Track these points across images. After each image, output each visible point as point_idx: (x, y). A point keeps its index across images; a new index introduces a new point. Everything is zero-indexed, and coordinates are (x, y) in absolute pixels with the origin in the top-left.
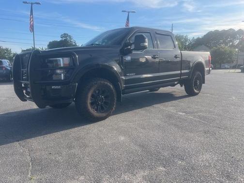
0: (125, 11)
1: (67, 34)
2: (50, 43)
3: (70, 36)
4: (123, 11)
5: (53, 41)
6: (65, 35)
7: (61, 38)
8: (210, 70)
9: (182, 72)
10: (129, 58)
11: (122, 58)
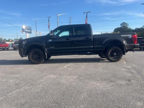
2: (115, 29)
5: (117, 28)
6: (124, 24)
7: (121, 25)
8: (134, 45)
9: (94, 46)
10: (50, 40)
11: (46, 40)
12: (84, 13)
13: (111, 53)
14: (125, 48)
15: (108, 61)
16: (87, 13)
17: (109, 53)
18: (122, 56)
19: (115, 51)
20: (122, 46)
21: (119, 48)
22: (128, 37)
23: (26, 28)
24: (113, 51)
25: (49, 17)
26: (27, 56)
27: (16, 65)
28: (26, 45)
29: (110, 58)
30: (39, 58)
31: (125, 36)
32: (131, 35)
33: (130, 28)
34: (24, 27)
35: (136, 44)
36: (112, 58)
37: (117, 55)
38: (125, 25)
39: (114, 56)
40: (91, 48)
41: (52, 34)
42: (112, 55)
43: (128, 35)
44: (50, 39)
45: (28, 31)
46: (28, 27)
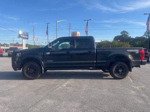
0: (146, 14)
1: (125, 31)
3: (127, 32)
4: (144, 14)
6: (124, 32)
7: (121, 33)
8: (142, 62)
9: (97, 61)
10: (49, 53)
11: (44, 53)
12: (84, 20)
13: (116, 69)
14: (132, 64)
15: (113, 78)
16: (88, 20)
17: (114, 70)
18: (128, 72)
19: (121, 67)
20: (128, 62)
21: (125, 64)
22: (135, 52)
23: (23, 34)
24: (117, 67)
25: (48, 24)
26: (21, 70)
27: (8, 81)
28: (20, 57)
29: (115, 75)
30: (35, 73)
31: (132, 51)
32: (138, 50)
33: (130, 37)
34: (21, 33)
35: (143, 61)
36: (117, 75)
37: (123, 72)
38: (126, 34)
39: (119, 73)
40: (93, 63)
41: (51, 47)
42: (117, 71)
43: (135, 50)
44: (49, 51)
45: (25, 37)
46: (25, 33)
